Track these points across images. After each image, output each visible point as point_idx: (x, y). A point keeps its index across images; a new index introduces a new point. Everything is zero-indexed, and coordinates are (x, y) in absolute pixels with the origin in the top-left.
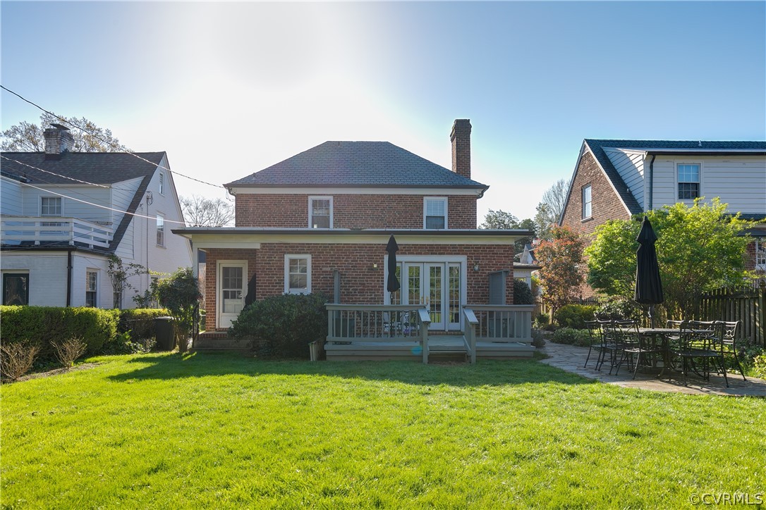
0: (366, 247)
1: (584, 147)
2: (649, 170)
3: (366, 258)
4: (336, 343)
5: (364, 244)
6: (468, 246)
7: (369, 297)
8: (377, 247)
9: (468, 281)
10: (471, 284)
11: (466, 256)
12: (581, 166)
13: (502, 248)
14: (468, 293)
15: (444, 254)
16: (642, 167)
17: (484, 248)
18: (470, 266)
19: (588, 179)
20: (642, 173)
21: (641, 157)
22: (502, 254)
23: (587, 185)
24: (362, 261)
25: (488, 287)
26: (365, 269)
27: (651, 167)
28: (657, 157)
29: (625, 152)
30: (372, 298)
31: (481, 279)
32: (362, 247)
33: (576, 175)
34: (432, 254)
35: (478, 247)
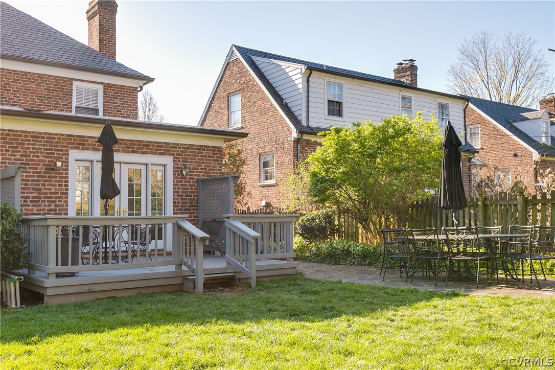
0: (43, 138)
1: (231, 53)
2: (306, 84)
3: (42, 153)
4: (58, 275)
5: (40, 133)
6: (175, 146)
7: (47, 208)
8: (59, 139)
9: (174, 188)
10: (178, 192)
11: (172, 158)
12: (228, 73)
13: (211, 150)
14: (174, 203)
15: (146, 153)
16: (300, 81)
17: (192, 149)
18: (177, 170)
19: (236, 86)
20: (300, 86)
21: (299, 71)
22: (212, 157)
23: (235, 92)
24: (37, 157)
25: (197, 196)
26: (41, 168)
27: (308, 81)
28: (313, 72)
29: (280, 64)
30: (51, 210)
31: (190, 185)
32: (36, 136)
33: (221, 81)
34: (132, 152)
35: (186, 147)
